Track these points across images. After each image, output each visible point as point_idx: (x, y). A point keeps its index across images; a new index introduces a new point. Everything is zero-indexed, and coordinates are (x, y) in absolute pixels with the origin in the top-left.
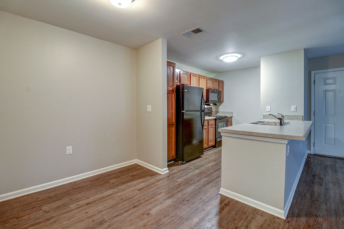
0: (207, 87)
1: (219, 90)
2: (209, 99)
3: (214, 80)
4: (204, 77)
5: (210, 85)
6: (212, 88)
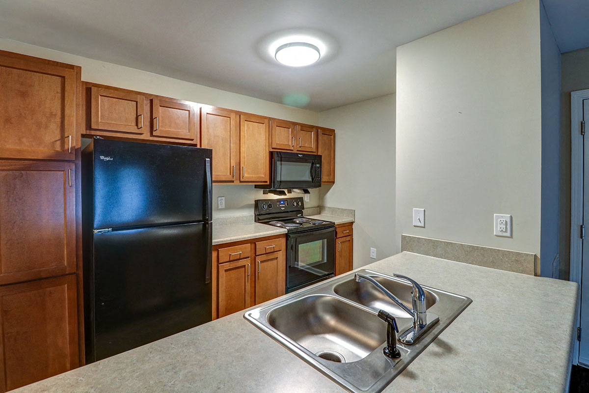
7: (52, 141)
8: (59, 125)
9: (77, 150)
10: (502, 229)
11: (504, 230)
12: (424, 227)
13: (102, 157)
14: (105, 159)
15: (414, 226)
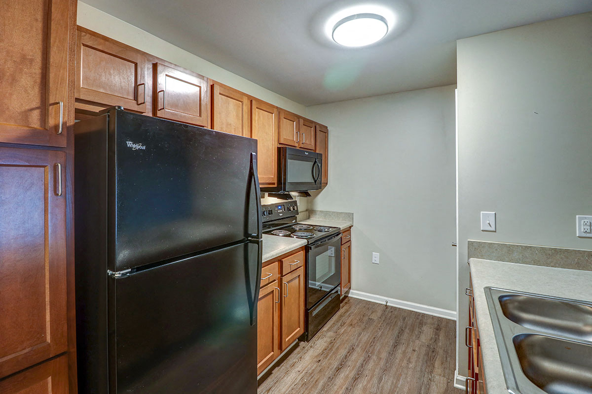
0: (279, 140)
1: (317, 152)
2: (285, 179)
3: (301, 121)
4: (269, 108)
5: (290, 135)
6: (297, 145)
7: (23, 109)
8: (39, 81)
9: (68, 128)
10: (586, 230)
11: (589, 231)
12: (495, 232)
13: (130, 144)
14: (134, 146)
15: (482, 231)
